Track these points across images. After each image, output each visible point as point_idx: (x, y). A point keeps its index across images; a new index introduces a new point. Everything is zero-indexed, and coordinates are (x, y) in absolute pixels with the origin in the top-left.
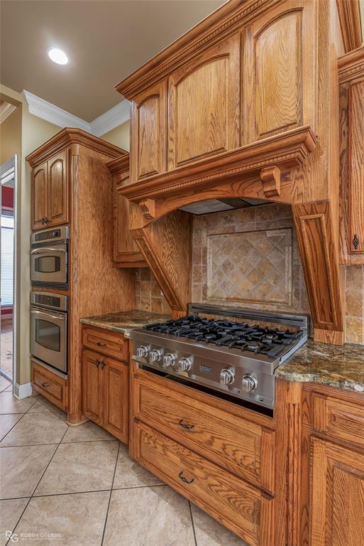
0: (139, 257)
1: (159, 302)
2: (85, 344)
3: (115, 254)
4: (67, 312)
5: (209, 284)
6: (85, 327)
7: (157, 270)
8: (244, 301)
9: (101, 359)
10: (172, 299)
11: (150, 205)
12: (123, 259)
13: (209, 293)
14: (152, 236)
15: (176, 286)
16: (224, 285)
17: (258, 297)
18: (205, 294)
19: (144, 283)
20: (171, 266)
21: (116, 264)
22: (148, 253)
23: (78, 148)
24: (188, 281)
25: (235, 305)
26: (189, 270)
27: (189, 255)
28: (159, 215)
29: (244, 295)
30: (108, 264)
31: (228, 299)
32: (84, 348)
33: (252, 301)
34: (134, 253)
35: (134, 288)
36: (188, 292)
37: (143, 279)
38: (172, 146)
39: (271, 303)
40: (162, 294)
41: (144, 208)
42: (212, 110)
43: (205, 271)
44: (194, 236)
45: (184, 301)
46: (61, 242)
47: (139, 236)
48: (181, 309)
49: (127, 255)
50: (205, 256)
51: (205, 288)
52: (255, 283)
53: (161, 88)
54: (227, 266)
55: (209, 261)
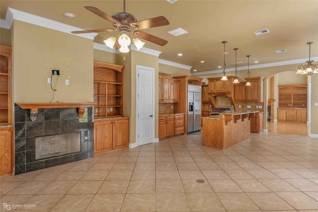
0: (209, 101)
12: (204, 101)
14: (212, 98)
15: (214, 105)
16: (221, 105)
19: (206, 105)
28: (213, 96)
29: (224, 106)
31: (222, 107)
34: (206, 100)
38: (216, 88)
42: (221, 86)
43: (218, 103)
44: (217, 98)
45: (215, 107)
47: (210, 98)
51: (218, 105)
53: (214, 81)
54: (222, 102)
55: (219, 101)
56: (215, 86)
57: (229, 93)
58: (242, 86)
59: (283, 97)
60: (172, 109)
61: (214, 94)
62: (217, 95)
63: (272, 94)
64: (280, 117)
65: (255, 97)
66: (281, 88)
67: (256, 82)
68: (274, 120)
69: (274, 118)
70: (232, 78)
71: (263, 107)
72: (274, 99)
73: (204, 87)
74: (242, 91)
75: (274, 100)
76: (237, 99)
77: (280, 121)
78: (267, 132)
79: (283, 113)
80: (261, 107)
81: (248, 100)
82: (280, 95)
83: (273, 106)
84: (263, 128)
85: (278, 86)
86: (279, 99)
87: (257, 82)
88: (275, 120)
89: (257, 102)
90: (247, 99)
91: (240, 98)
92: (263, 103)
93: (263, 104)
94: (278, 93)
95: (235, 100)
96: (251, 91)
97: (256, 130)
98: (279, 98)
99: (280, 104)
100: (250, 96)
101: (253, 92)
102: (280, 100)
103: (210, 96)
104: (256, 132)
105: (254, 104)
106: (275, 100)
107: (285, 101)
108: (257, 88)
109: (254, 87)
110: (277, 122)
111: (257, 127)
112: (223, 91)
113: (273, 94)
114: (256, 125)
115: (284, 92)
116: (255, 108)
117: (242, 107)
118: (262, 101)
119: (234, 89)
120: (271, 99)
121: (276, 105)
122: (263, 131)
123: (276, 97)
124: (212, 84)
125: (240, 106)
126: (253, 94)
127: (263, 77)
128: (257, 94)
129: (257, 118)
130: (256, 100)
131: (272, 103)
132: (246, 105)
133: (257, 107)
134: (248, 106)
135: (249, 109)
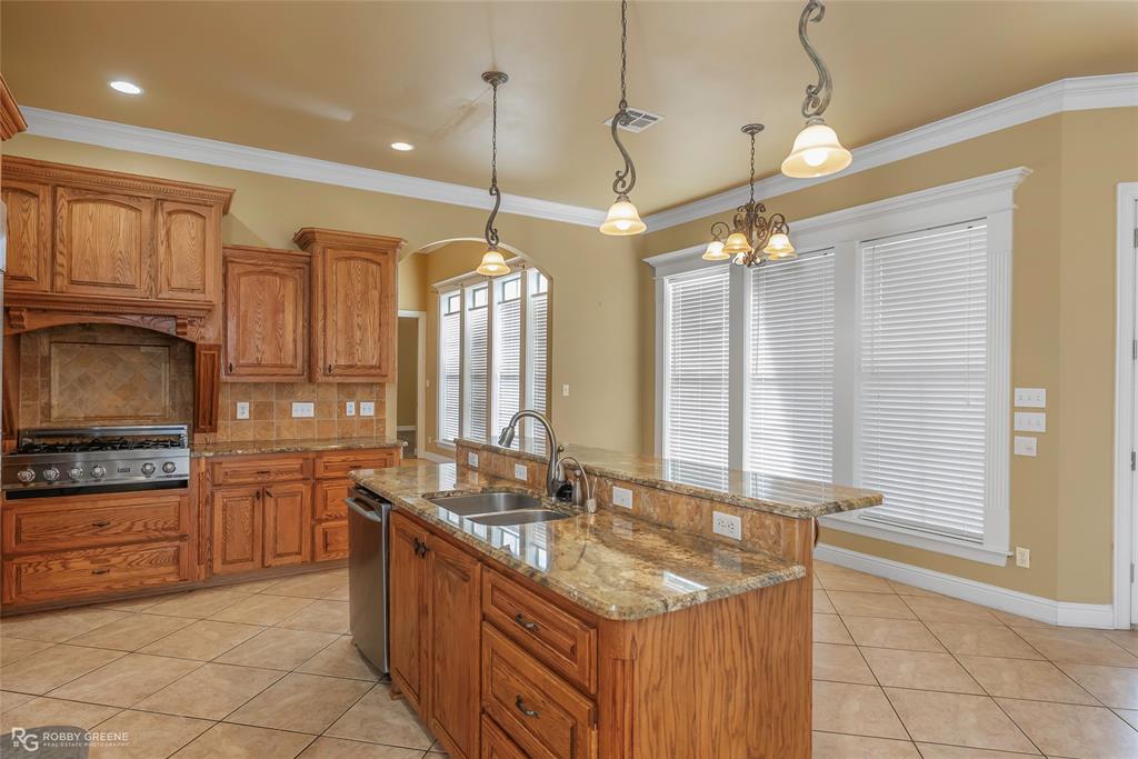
5: (54, 402)
8: (111, 418)
13: (55, 413)
16: (80, 402)
17: (130, 413)
33: (123, 417)
42: (120, 248)
43: (47, 386)
48: (12, 436)
50: (46, 367)
51: (46, 407)
52: (125, 398)
55: (54, 371)
58: (276, 274)
65: (368, 355)
67: (372, 266)
71: (380, 406)
74: (280, 312)
76: (241, 361)
80: (368, 409)
90: (320, 364)
91: (268, 358)
92: (382, 385)
93: (378, 392)
95: (230, 367)
96: (348, 317)
100: (340, 348)
101: (357, 320)
105: (333, 394)
116: (339, 416)
117: (259, 412)
119: (224, 290)
125: (243, 411)
126: (358, 334)
132: (284, 402)
133: (351, 407)
134: (294, 404)
135: (306, 422)
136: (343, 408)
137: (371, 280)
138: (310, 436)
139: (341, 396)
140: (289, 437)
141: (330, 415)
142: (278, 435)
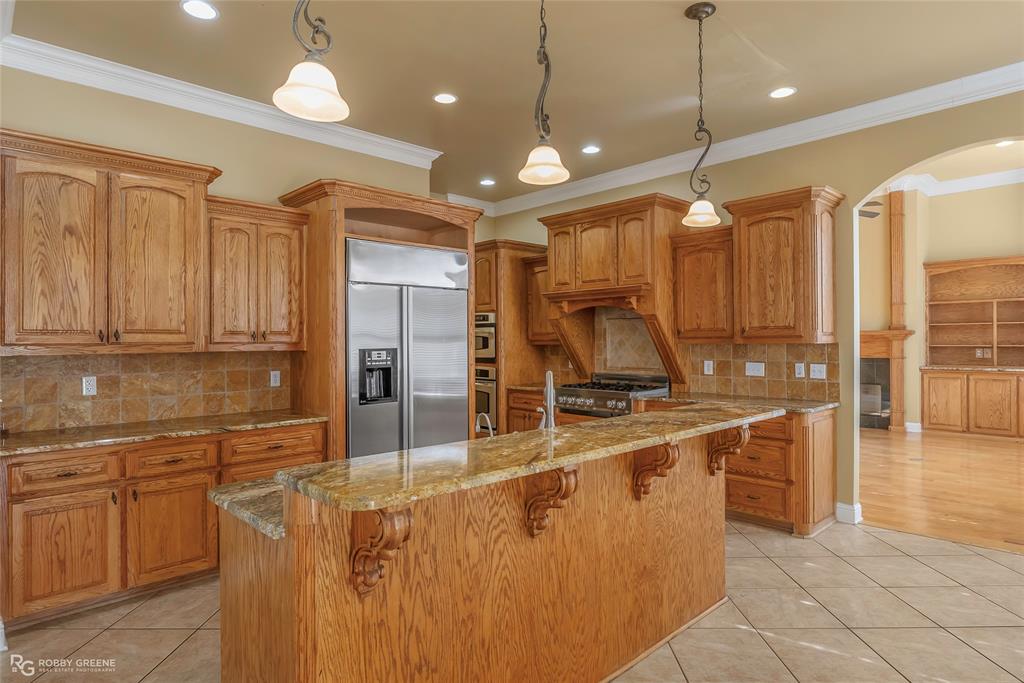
0: (554, 337)
1: (568, 374)
2: (512, 405)
3: (530, 333)
4: (497, 380)
5: (608, 357)
6: (510, 391)
7: (568, 347)
8: (633, 369)
9: (527, 414)
10: (579, 369)
11: (565, 305)
12: (537, 338)
13: (609, 364)
14: (565, 323)
15: (582, 359)
16: (620, 357)
17: (643, 366)
18: (605, 365)
19: (553, 357)
20: (578, 344)
21: (530, 341)
22: (562, 335)
23: (503, 252)
24: (592, 355)
25: (627, 372)
26: (592, 347)
27: (592, 334)
28: (571, 311)
29: (634, 365)
30: (524, 342)
31: (622, 369)
32: (510, 408)
33: (639, 369)
34: (548, 334)
35: (544, 362)
36: (592, 364)
37: (552, 354)
38: (578, 269)
39: (651, 369)
40: (570, 366)
41: (561, 308)
42: (602, 255)
43: (605, 346)
44: (596, 319)
45: (589, 373)
46: (491, 325)
47: (556, 324)
48: (586, 377)
49: (541, 334)
50: (605, 334)
51: (606, 360)
52: (640, 355)
53: (571, 230)
54: (621, 343)
55: (608, 339)
56: (576, 257)
57: (642, 292)
58: (710, 250)
59: (952, 316)
60: (278, 392)
61: (572, 299)
62: (595, 307)
63: (894, 301)
64: (934, 412)
65: (782, 315)
66: (939, 274)
67: (784, 224)
68: (907, 424)
69: (908, 415)
70: (658, 210)
71: (833, 369)
72: (904, 328)
73: (537, 269)
74: (713, 280)
75: (904, 333)
76: (687, 327)
77: (934, 427)
78: (858, 518)
79: (951, 393)
80: (819, 372)
81: (743, 331)
82: (934, 307)
83: (903, 358)
84: (834, 499)
85: (927, 265)
86: (931, 328)
87: (791, 219)
88: (914, 427)
89: (793, 339)
90: (738, 327)
91: (705, 323)
92: (835, 346)
93: (830, 354)
94: (923, 299)
95: (679, 332)
96: (761, 279)
97: (785, 513)
98: (931, 322)
99: (933, 350)
100: (754, 310)
101: (770, 281)
102: (934, 328)
103: (554, 314)
104: (788, 530)
105: (782, 355)
106: (911, 333)
107: (960, 336)
108: (794, 259)
109: (777, 254)
110: (923, 435)
111: (793, 499)
112: (612, 284)
113: (903, 303)
114: (789, 482)
115: (953, 292)
116: (788, 377)
117: (722, 368)
118: (822, 338)
119: (674, 271)
120: (890, 328)
121: (914, 353)
122: (834, 513)
123: (915, 314)
124: (564, 246)
125: (709, 367)
126: (770, 295)
127: (830, 192)
128: (795, 293)
129: (789, 441)
130: (786, 328)
131: (895, 344)
132: (739, 361)
133: (800, 370)
134: (748, 364)
135: (757, 381)
136: (791, 368)
137: (783, 237)
138: (762, 394)
139: (790, 357)
140: (743, 394)
141: (780, 376)
142: (735, 391)
